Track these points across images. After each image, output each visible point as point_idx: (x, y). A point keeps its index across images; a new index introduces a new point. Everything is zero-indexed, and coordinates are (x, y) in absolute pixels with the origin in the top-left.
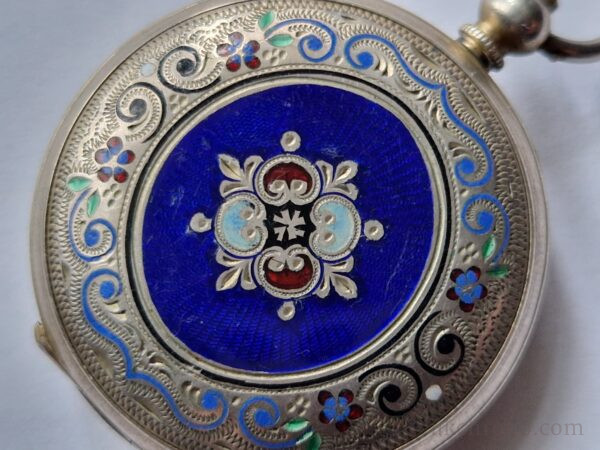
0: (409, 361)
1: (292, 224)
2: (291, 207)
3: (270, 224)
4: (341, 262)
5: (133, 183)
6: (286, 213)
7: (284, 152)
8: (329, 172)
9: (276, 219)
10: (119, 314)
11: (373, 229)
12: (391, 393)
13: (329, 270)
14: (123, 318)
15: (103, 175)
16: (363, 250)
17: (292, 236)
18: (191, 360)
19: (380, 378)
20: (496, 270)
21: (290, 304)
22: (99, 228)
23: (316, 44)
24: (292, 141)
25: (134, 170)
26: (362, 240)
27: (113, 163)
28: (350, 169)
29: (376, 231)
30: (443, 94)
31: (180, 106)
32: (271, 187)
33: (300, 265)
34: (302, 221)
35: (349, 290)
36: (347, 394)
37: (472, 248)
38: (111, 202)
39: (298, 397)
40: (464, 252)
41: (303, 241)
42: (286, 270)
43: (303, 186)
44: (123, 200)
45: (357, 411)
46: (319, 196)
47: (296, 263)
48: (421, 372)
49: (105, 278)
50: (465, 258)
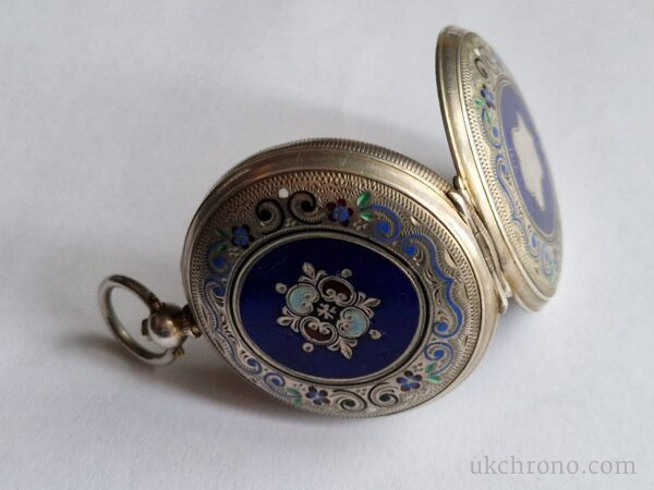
0: (289, 219)
1: (325, 312)
2: (322, 319)
3: (337, 317)
4: (306, 282)
5: (403, 368)
6: (326, 317)
7: (314, 344)
8: (293, 325)
9: (332, 317)
11: (282, 288)
12: (306, 208)
13: (314, 281)
16: (292, 279)
17: (327, 306)
19: (309, 218)
21: (343, 275)
22: (432, 356)
23: (276, 382)
24: (308, 347)
25: (400, 373)
26: (289, 287)
27: (410, 381)
28: (281, 320)
29: (280, 287)
31: (363, 391)
32: (328, 332)
33: (328, 291)
34: (319, 310)
35: (307, 268)
36: (332, 219)
37: (231, 254)
39: (359, 231)
40: (236, 255)
41: (322, 300)
42: (338, 292)
43: (310, 325)
44: (413, 363)
45: (330, 207)
46: (303, 317)
47: (331, 293)
48: (285, 210)
49: (441, 333)
50: (237, 252)
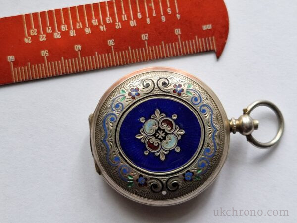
0: (164, 182)
1: (162, 135)
2: (164, 131)
3: (157, 131)
4: (166, 151)
5: (135, 101)
6: (162, 132)
7: (171, 118)
8: (178, 130)
9: (159, 131)
10: (111, 126)
11: (178, 149)
12: (155, 186)
13: (162, 150)
14: (111, 128)
15: (130, 94)
16: (172, 152)
17: (159, 137)
18: (119, 148)
19: (155, 181)
20: (198, 177)
21: (148, 152)
22: (120, 105)
23: (196, 99)
24: (175, 117)
25: (137, 98)
26: (174, 149)
27: (134, 93)
28: (183, 132)
29: (178, 150)
30: (215, 131)
31: (157, 92)
32: (163, 124)
33: (156, 145)
34: (164, 136)
35: (163, 158)
36: (146, 179)
37: (196, 169)
38: (127, 101)
39: (135, 172)
40: (193, 168)
41: (161, 140)
42: (153, 144)
43: (170, 128)
44: (130, 103)
45: (145, 184)
46: (172, 133)
47: (156, 144)
48: (165, 186)
49: (114, 117)
50: (193, 170)
